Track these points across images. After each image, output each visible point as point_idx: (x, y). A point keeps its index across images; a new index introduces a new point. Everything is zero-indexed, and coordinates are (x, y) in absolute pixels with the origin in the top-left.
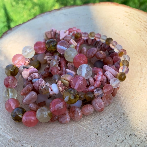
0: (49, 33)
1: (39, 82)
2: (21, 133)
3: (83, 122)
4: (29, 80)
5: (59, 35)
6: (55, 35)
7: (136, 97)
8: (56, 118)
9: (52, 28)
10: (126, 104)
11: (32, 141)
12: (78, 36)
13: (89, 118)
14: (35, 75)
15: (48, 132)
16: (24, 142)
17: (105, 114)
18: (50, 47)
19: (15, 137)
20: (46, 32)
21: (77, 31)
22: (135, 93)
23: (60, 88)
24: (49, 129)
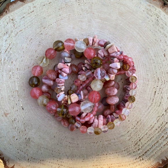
1: (60, 81)
11: (25, 104)
15: (36, 109)
16: (22, 100)
17: (70, 134)
19: (20, 92)
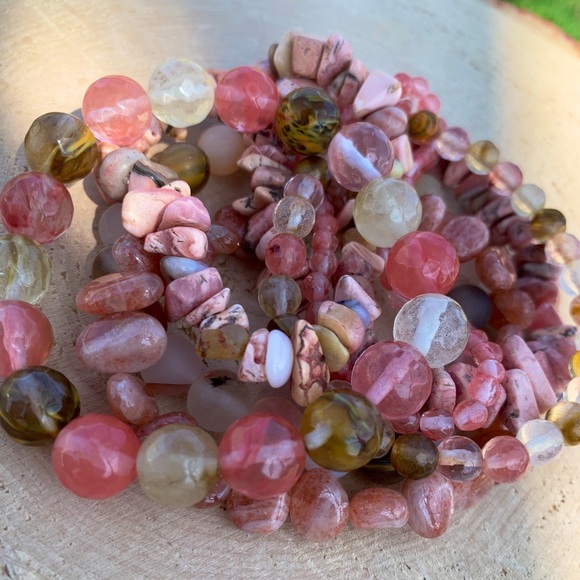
0: (315, 50)
1: (199, 285)
2: (18, 503)
3: (330, 552)
4: (147, 247)
5: (355, 84)
6: (335, 76)
7: (567, 515)
8: (219, 497)
9: (341, 39)
10: (523, 531)
11: (66, 566)
12: (424, 130)
13: (360, 543)
14: (194, 242)
15: (158, 548)
16: (24, 556)
17: (432, 547)
18: (301, 128)
20: (300, 38)
21: (422, 103)
22: (565, 493)
23: (305, 367)
24: (163, 532)
